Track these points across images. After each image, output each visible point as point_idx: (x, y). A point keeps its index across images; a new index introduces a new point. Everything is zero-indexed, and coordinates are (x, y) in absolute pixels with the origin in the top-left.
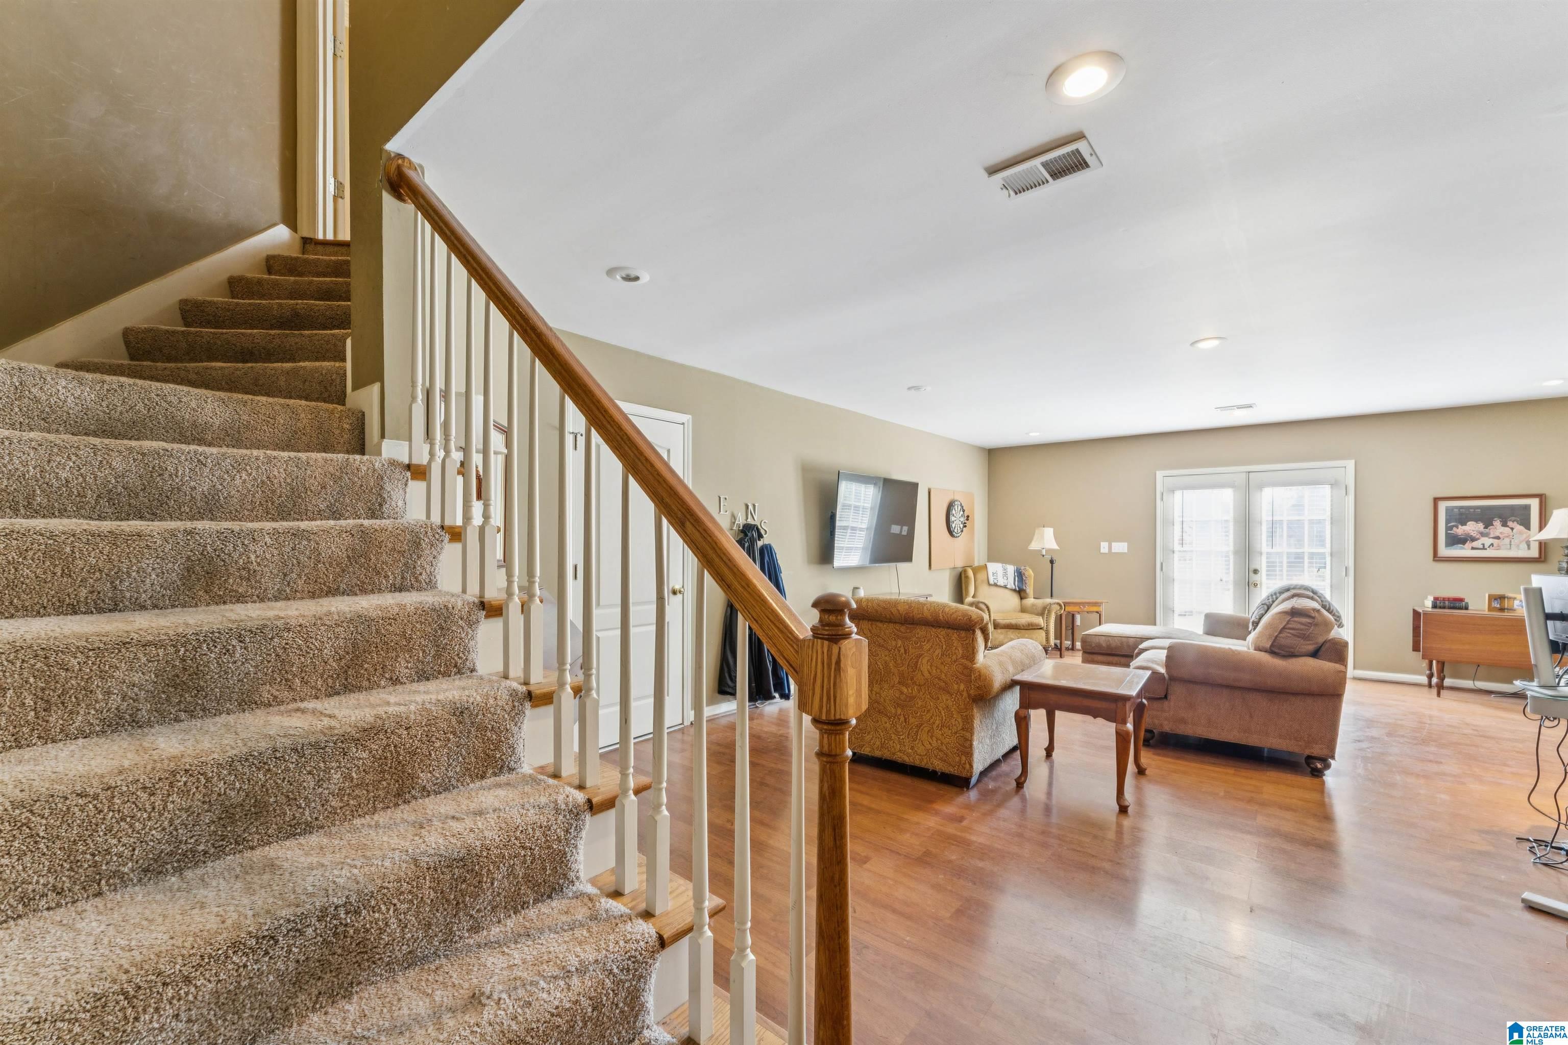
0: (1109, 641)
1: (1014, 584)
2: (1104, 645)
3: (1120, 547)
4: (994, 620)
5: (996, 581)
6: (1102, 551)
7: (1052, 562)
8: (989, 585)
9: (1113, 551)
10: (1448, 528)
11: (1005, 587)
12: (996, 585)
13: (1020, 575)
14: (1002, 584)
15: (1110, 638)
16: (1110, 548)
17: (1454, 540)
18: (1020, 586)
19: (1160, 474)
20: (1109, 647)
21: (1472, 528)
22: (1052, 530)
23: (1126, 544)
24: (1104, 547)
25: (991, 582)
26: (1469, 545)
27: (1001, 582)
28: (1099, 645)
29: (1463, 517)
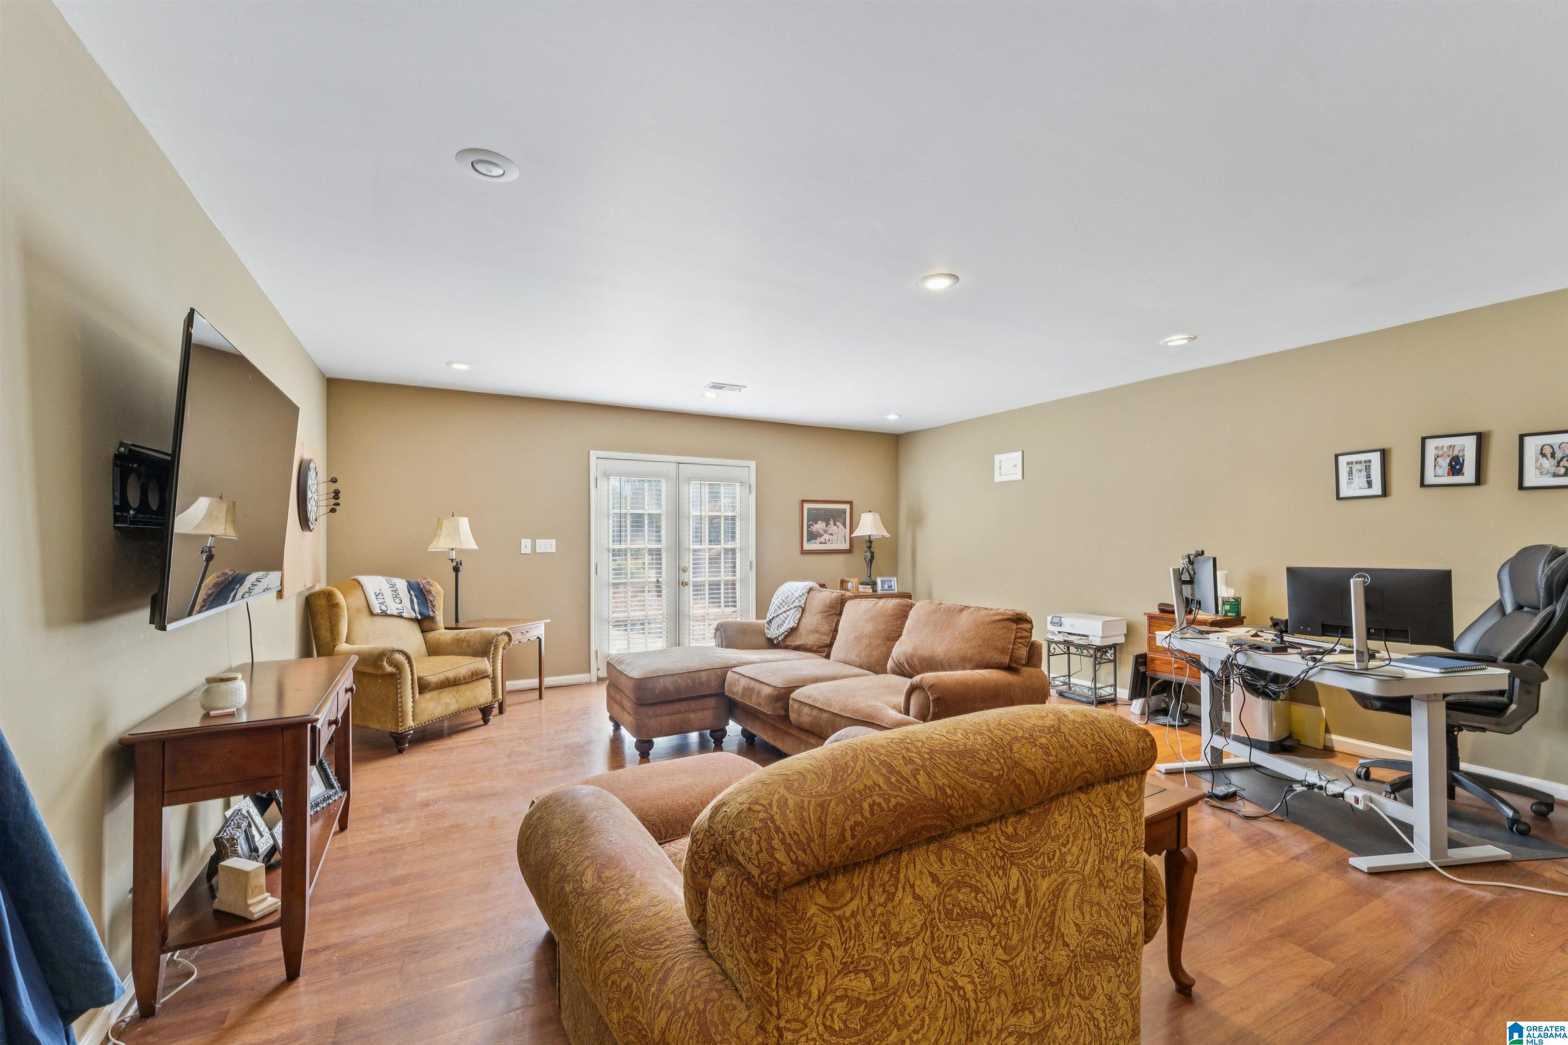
0: (677, 681)
1: (414, 610)
2: (671, 688)
3: (547, 545)
4: (419, 679)
5: (384, 608)
6: (524, 551)
7: (456, 569)
8: (372, 613)
9: (538, 551)
10: (809, 526)
11: (400, 616)
12: (384, 614)
13: (421, 593)
14: (395, 612)
15: (677, 678)
16: (534, 546)
17: (813, 536)
18: (425, 611)
19: (593, 454)
20: (678, 690)
21: (820, 526)
22: (466, 519)
23: (553, 542)
24: (526, 546)
25: (377, 610)
26: (819, 540)
27: (393, 609)
28: (665, 691)
29: (815, 517)
